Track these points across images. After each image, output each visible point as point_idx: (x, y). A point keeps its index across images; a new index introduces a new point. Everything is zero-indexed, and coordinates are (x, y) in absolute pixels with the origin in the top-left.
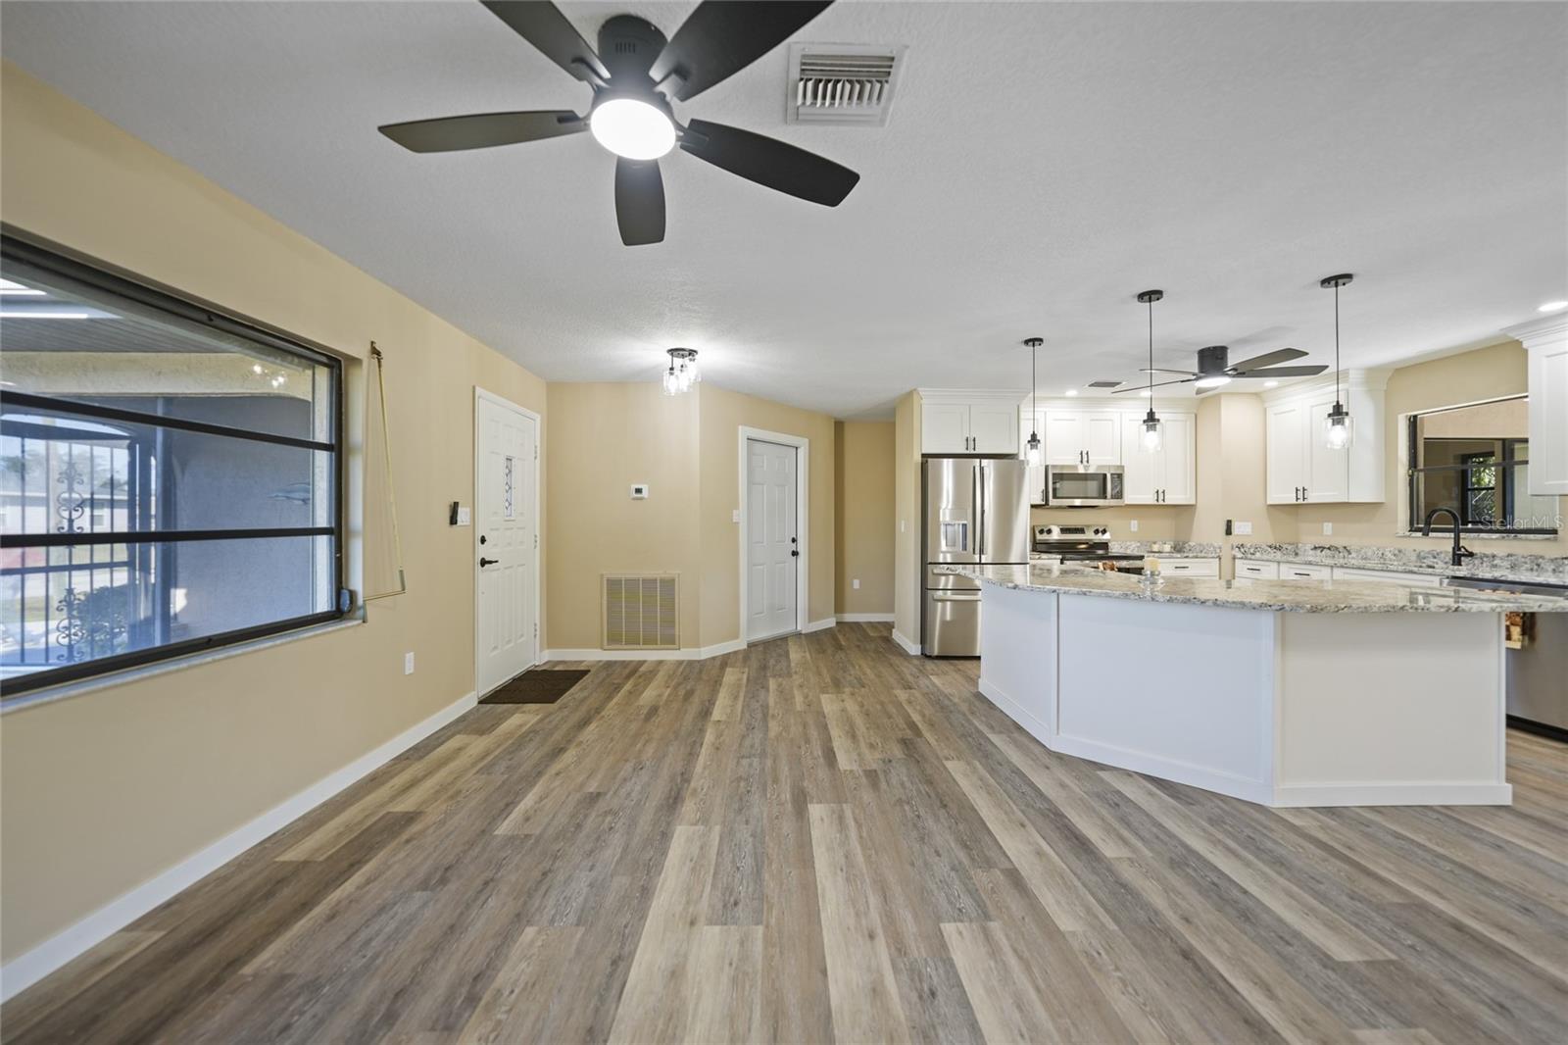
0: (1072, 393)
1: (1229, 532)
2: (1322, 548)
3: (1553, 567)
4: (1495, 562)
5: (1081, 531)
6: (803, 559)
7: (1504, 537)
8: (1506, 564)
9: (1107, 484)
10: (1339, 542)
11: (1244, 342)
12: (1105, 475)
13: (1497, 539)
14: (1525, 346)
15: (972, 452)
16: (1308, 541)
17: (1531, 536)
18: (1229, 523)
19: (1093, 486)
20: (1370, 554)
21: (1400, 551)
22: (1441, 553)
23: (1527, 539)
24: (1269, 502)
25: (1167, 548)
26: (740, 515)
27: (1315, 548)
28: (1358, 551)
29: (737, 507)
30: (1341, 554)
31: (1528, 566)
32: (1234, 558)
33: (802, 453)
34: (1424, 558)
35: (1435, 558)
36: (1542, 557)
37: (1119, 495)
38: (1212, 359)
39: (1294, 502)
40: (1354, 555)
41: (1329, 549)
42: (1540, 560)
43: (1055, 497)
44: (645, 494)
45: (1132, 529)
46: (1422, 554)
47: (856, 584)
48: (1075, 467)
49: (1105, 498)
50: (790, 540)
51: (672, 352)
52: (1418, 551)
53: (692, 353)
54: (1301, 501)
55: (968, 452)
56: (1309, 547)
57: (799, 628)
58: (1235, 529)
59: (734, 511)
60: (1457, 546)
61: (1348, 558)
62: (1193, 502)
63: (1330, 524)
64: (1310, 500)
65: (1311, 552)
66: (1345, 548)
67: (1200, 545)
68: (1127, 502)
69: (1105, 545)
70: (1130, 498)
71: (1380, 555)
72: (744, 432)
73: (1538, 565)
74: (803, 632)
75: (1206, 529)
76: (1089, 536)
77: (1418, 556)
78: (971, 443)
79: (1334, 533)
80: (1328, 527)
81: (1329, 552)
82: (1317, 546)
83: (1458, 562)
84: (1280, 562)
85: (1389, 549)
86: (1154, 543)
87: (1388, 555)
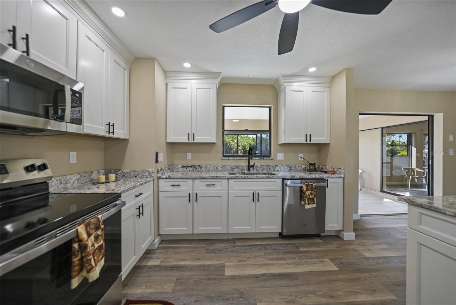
1: (157, 161)
2: (187, 167)
3: (273, 169)
7: (260, 159)
10: (196, 163)
13: (258, 159)
14: (285, 84)
16: (179, 163)
18: (157, 154)
20: (211, 168)
21: (224, 166)
22: (240, 166)
23: (266, 159)
27: (183, 167)
28: (206, 167)
30: (197, 169)
32: (159, 179)
34: (234, 169)
35: (237, 168)
36: (270, 166)
39: (187, 141)
40: (203, 169)
41: (191, 167)
42: (270, 167)
45: (71, 162)
46: (233, 167)
52: (231, 166)
54: (191, 141)
56: (180, 166)
58: (159, 158)
60: (249, 164)
62: (127, 138)
63: (190, 154)
64: (196, 141)
65: (181, 169)
66: (199, 166)
68: (87, 131)
70: (87, 125)
71: (216, 168)
73: (269, 169)
77: (231, 168)
79: (192, 159)
80: (189, 156)
81: (191, 168)
82: (184, 165)
83: (249, 170)
84: (194, 179)
85: (219, 166)
86: (92, 173)
87: (219, 168)
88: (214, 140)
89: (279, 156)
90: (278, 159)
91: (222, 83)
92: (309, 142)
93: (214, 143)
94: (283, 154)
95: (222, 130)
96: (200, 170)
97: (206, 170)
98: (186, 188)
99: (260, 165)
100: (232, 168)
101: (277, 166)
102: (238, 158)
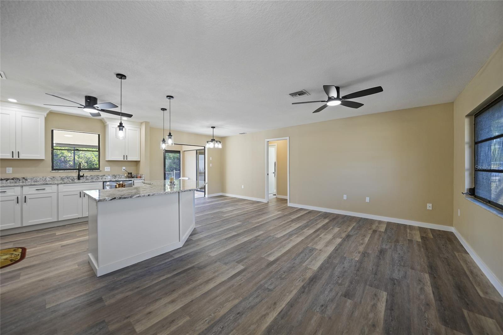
2: (7, 179)
4: (87, 178)
7: (89, 171)
13: (88, 171)
14: (108, 123)
17: (96, 170)
20: (38, 179)
21: (53, 177)
22: (70, 177)
23: (95, 171)
28: (31, 179)
30: (21, 181)
31: (96, 178)
34: (64, 179)
35: (68, 178)
36: (99, 176)
40: (29, 181)
41: (12, 179)
46: (63, 177)
52: (61, 177)
60: (79, 175)
61: (25, 182)
63: (11, 168)
66: (24, 178)
71: (44, 179)
73: (98, 178)
79: (13, 172)
80: (9, 170)
81: (12, 181)
82: (3, 178)
83: (79, 179)
84: (22, 186)
85: (48, 177)
87: (48, 179)
88: (43, 157)
89: (107, 168)
90: (106, 171)
91: (50, 114)
92: (125, 160)
93: (43, 160)
94: (109, 167)
95: (50, 149)
96: (24, 181)
97: (33, 181)
98: (13, 193)
99: (90, 175)
100: (62, 179)
101: (104, 175)
102: (68, 171)
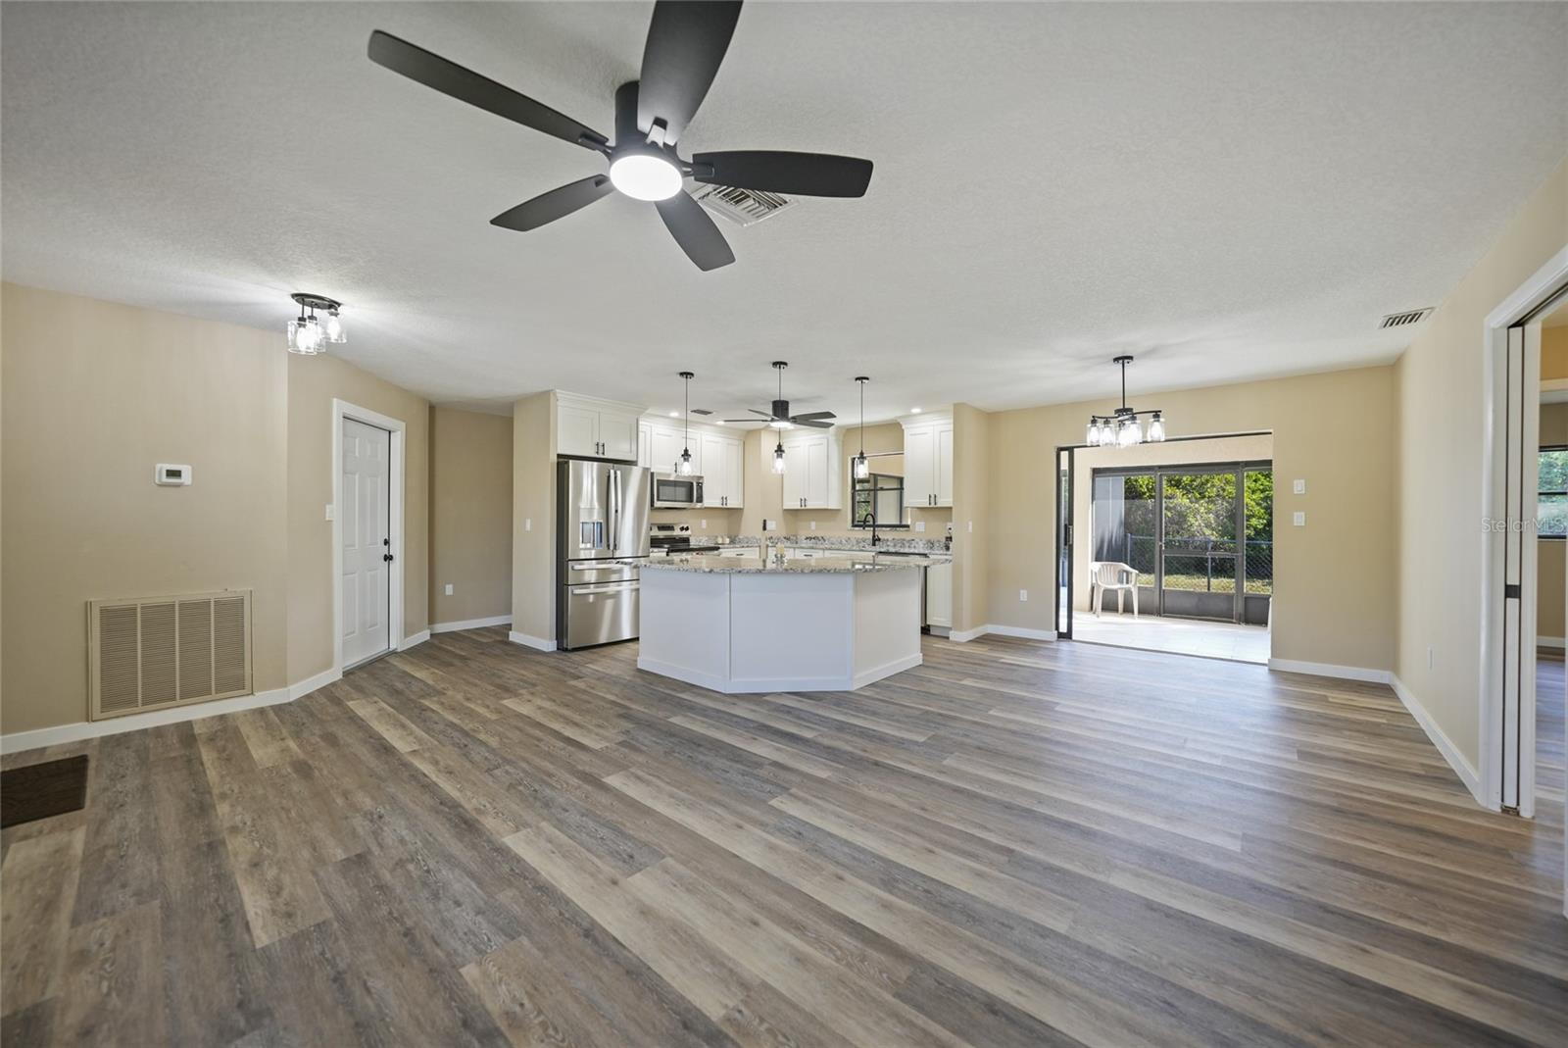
0: (674, 414)
1: (765, 528)
3: (908, 545)
4: (888, 543)
5: (670, 528)
6: (397, 565)
7: (891, 530)
8: (892, 544)
9: (691, 490)
10: (819, 534)
11: (798, 400)
12: (692, 483)
13: (888, 531)
14: (903, 427)
15: (601, 456)
16: (803, 534)
17: (901, 529)
18: (765, 521)
19: (682, 492)
21: (848, 538)
22: (867, 539)
24: (785, 507)
25: (727, 541)
26: (333, 512)
27: (807, 538)
28: (829, 539)
29: (330, 501)
30: (820, 541)
31: (900, 545)
32: (767, 546)
33: (398, 440)
35: (864, 542)
37: (700, 499)
38: (780, 409)
39: (799, 507)
40: (827, 541)
41: (814, 538)
42: (904, 542)
43: (658, 500)
44: (186, 478)
45: (705, 527)
47: (449, 590)
48: (669, 475)
49: (691, 501)
50: (383, 542)
51: (301, 298)
52: (855, 538)
53: (332, 305)
54: (803, 507)
55: (596, 456)
56: (804, 537)
57: (392, 647)
58: (768, 527)
59: (327, 506)
60: (874, 536)
61: (824, 543)
62: (742, 506)
63: (814, 522)
64: (807, 507)
65: (805, 541)
66: (823, 537)
67: (747, 538)
68: (706, 505)
69: (686, 540)
70: (708, 502)
72: (339, 408)
73: (903, 544)
74: (399, 650)
75: (750, 527)
76: (677, 533)
78: (601, 448)
79: (817, 528)
80: (813, 524)
81: (816, 540)
83: (874, 545)
84: (794, 548)
86: (717, 537)
87: (843, 541)
89: (919, 525)
90: (917, 530)
91: (848, 430)
92: (933, 505)
93: (838, 510)
94: (923, 524)
95: (851, 490)
99: (892, 539)
100: (858, 542)
101: (914, 540)
